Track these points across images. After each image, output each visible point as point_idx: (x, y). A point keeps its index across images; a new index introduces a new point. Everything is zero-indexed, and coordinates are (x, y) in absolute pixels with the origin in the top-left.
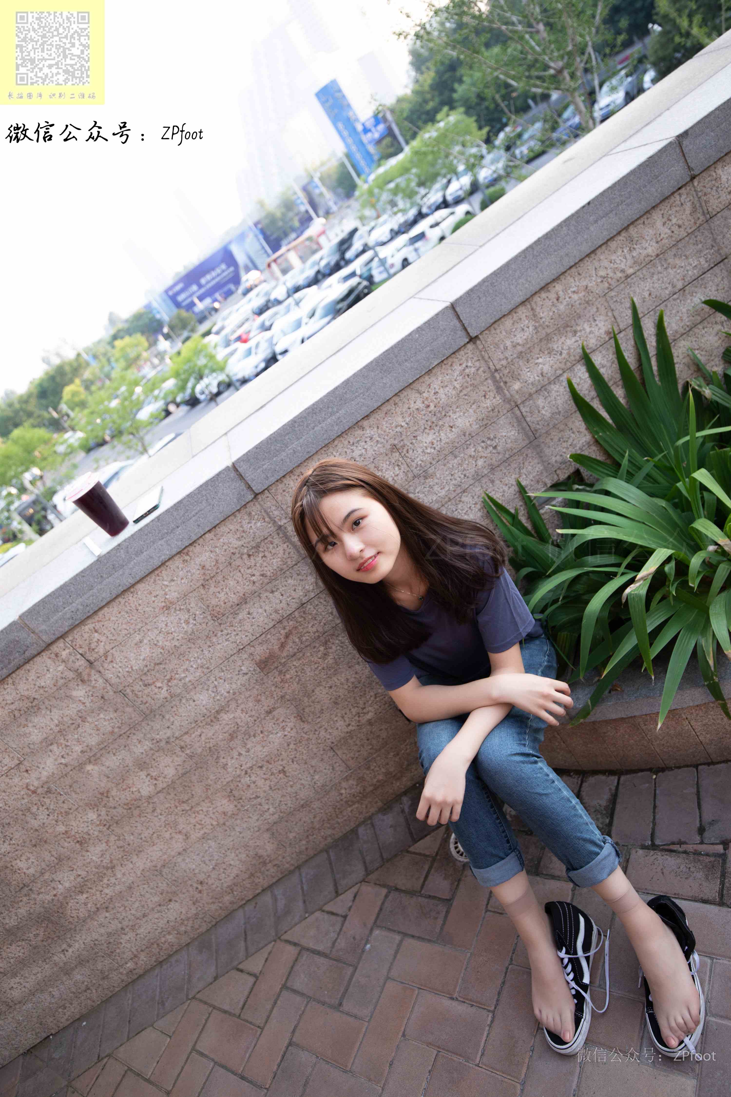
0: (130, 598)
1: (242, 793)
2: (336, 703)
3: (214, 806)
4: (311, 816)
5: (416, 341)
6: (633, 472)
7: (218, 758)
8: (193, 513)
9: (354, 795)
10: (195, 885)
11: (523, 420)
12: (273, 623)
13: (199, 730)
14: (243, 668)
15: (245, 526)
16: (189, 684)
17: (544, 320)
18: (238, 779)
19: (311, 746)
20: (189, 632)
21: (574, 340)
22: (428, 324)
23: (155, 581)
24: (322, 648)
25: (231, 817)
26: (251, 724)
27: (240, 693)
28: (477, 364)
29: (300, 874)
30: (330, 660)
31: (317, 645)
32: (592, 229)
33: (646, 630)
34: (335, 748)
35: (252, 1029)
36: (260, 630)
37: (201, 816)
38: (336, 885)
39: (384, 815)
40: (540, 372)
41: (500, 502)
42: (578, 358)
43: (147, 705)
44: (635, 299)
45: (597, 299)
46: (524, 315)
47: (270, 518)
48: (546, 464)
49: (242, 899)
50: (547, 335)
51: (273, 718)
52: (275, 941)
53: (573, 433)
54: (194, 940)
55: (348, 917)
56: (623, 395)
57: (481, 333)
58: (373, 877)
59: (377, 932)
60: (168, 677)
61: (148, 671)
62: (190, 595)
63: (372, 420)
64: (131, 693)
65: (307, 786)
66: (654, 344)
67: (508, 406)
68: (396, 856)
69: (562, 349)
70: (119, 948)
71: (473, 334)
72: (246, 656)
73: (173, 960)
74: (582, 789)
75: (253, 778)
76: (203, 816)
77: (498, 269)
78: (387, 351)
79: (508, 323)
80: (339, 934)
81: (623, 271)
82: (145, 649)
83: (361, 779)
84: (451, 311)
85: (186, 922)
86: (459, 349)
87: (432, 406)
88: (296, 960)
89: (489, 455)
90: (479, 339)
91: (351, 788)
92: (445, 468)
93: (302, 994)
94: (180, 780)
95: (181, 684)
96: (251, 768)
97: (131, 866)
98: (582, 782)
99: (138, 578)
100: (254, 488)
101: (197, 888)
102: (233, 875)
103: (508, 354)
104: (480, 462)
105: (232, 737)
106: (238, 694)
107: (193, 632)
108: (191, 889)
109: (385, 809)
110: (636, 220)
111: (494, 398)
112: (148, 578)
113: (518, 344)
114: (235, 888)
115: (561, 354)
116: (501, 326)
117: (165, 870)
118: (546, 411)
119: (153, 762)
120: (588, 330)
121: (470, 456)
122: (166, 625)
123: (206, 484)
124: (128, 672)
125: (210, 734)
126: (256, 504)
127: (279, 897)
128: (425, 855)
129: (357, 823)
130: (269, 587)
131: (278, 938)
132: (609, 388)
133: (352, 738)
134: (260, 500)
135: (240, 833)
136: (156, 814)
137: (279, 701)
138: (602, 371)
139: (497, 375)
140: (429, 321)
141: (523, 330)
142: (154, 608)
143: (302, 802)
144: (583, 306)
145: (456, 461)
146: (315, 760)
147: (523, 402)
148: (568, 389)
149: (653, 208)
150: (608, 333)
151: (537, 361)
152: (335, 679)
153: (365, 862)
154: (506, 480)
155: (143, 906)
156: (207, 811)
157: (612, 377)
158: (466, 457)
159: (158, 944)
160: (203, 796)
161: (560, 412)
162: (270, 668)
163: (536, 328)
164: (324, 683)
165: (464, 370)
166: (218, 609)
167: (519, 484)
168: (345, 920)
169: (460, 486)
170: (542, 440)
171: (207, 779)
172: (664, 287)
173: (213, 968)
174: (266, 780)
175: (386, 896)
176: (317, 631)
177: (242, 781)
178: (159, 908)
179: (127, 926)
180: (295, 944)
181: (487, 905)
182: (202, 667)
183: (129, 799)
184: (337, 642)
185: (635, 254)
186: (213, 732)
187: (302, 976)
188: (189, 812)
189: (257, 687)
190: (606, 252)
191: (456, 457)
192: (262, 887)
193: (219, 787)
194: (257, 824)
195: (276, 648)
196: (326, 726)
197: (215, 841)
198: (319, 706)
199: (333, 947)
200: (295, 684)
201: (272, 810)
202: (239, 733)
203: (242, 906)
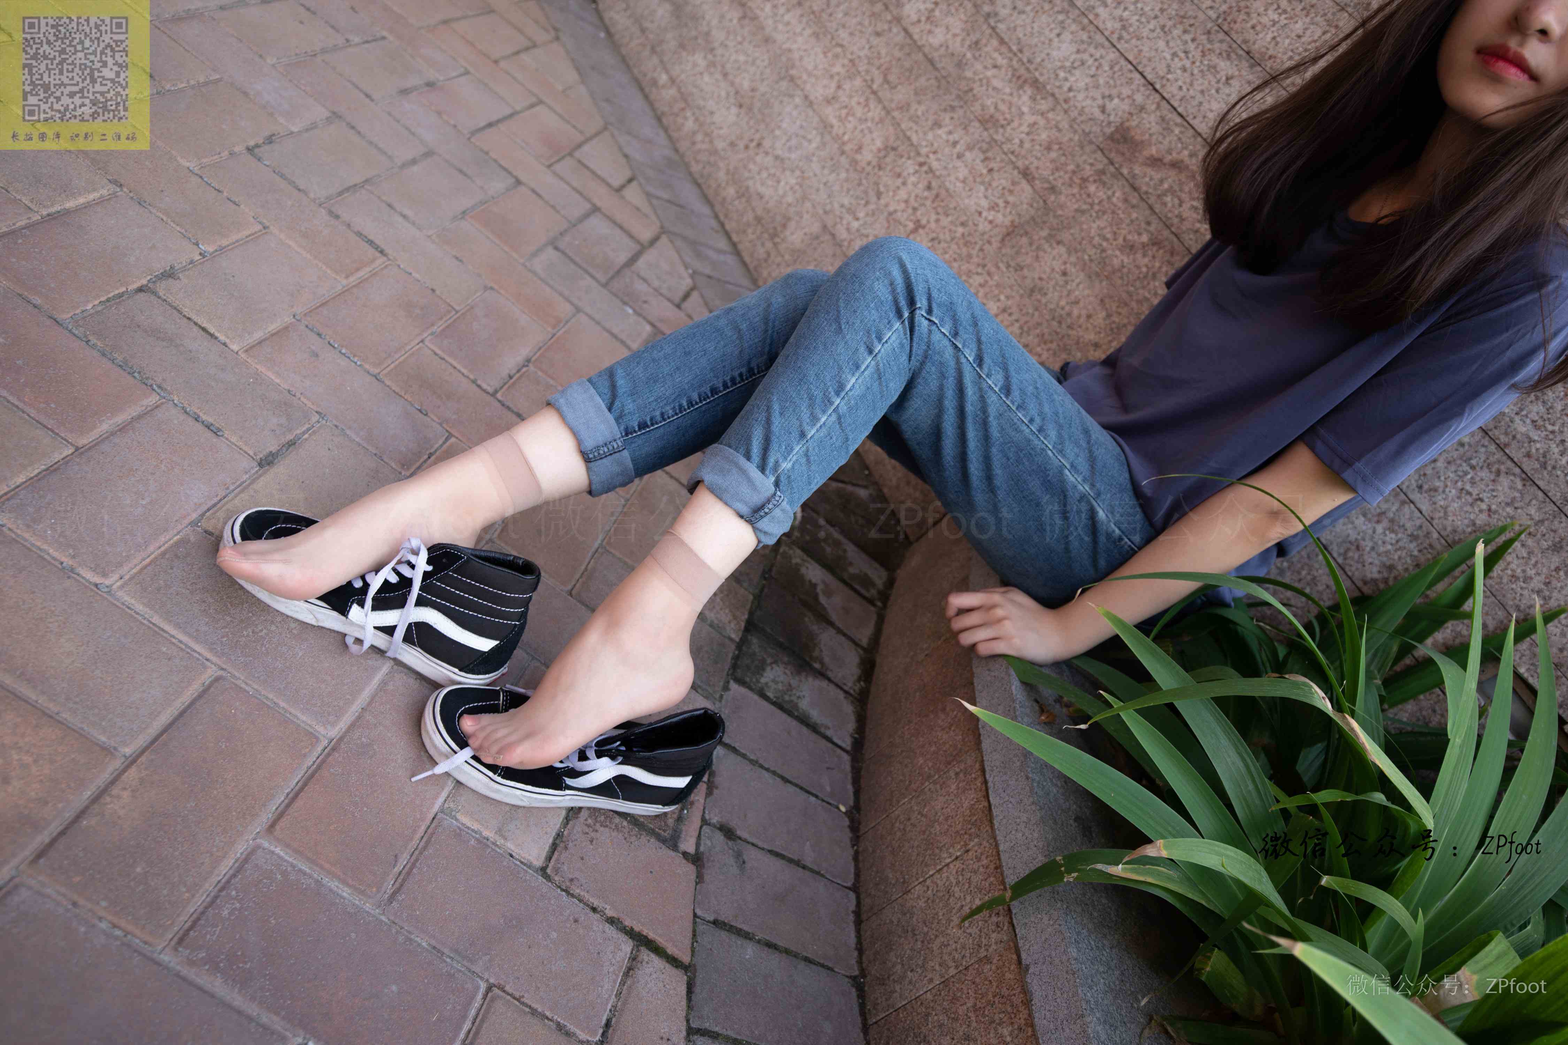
1: (889, 168)
2: (1032, 291)
3: (873, 128)
7: (953, 108)
13: (1004, 62)
14: (1116, 101)
18: (912, 154)
24: (1145, 238)
25: (853, 160)
26: (1006, 147)
27: (1066, 112)
30: (1119, 259)
31: (1152, 228)
35: (550, 159)
37: (859, 112)
49: (726, 216)
51: (1014, 183)
52: (662, 227)
54: (682, 156)
55: (676, 310)
59: (648, 328)
70: (688, 54)
72: (1139, 98)
73: (660, 134)
74: (832, 687)
75: (913, 179)
76: (859, 115)
80: (656, 290)
85: (707, 139)
88: (630, 235)
93: (581, 220)
94: (922, 59)
96: (931, 170)
97: (799, 30)
98: (846, 692)
101: (752, 140)
102: (762, 190)
105: (988, 122)
106: (1066, 106)
108: (753, 131)
117: (785, 84)
125: (995, 82)
127: (722, 255)
131: (663, 231)
135: (825, 184)
136: (872, 39)
137: (1046, 185)
152: (1082, 275)
155: (739, 69)
156: (866, 119)
159: (683, 109)
160: (893, 105)
162: (1111, 150)
164: (1073, 259)
168: (674, 304)
171: (919, 103)
173: (640, 159)
174: (906, 202)
176: (1182, 220)
177: (910, 162)
178: (733, 93)
179: (714, 56)
180: (652, 243)
182: (1123, 28)
184: (1157, 264)
186: (1000, 85)
187: (607, 230)
188: (868, 91)
189: (1076, 138)
192: (740, 242)
193: (903, 126)
194: (836, 205)
195: (1153, 151)
196: (991, 283)
197: (818, 148)
198: (1029, 260)
199: (639, 276)
200: (1076, 206)
201: (855, 225)
202: (991, 131)
203: (716, 217)
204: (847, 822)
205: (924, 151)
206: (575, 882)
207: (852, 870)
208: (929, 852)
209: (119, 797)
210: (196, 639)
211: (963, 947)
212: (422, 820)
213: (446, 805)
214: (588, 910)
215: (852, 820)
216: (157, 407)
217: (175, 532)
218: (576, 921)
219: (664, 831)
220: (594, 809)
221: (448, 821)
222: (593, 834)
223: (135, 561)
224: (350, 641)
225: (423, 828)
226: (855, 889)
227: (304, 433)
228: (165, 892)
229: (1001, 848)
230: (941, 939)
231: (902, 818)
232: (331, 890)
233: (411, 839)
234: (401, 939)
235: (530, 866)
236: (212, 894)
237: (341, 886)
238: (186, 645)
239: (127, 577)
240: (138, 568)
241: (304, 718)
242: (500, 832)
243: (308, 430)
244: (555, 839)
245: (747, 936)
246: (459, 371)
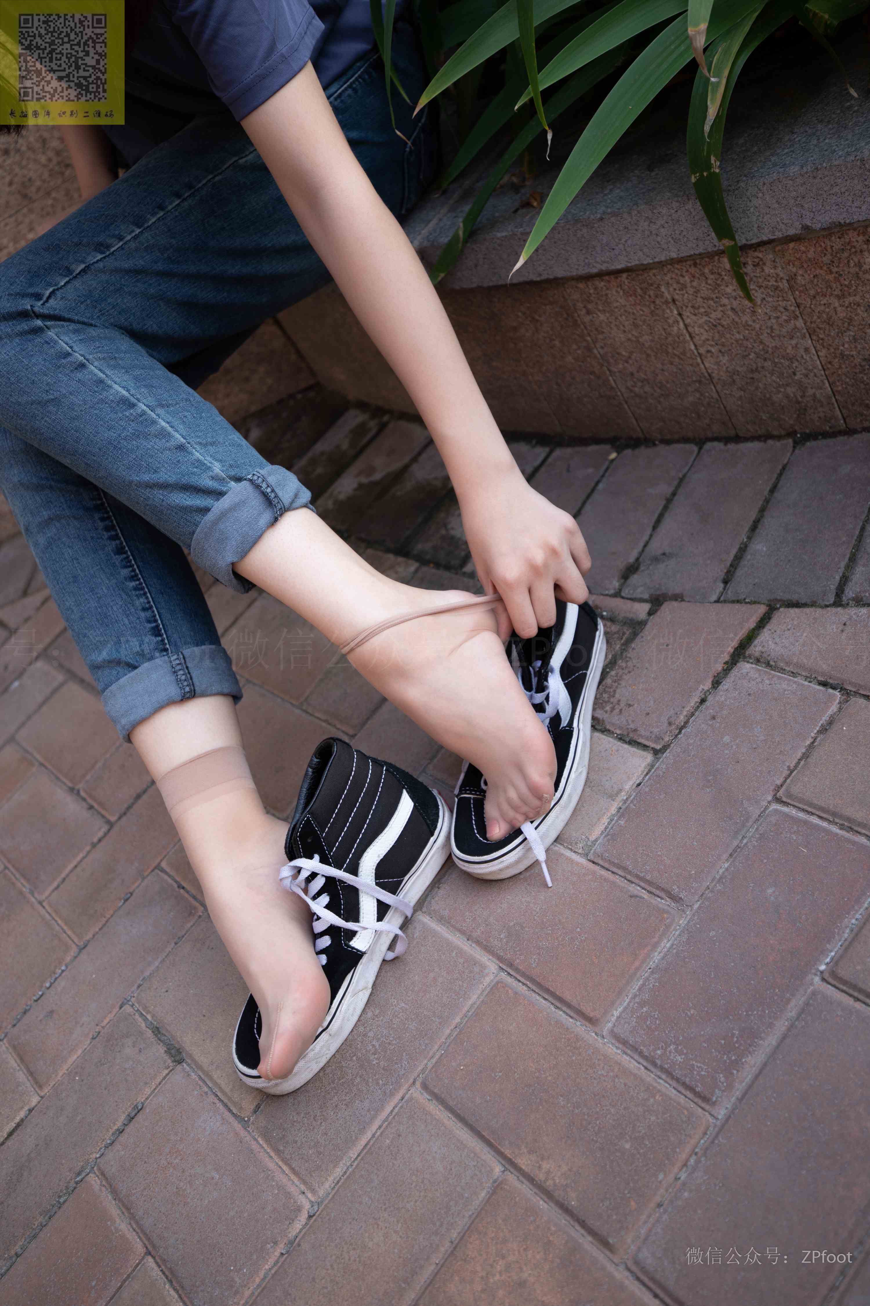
38: (30, 580)
55: (17, 633)
59: (39, 664)
168: (10, 637)
204: (628, 452)
206: (672, 720)
207: (682, 445)
208: (670, 350)
209: (548, 1172)
210: (378, 1111)
211: (775, 309)
212: (594, 873)
213: (580, 851)
214: (704, 706)
215: (627, 446)
216: (103, 1174)
217: (253, 1143)
218: (714, 718)
219: (624, 634)
220: (595, 704)
221: (598, 848)
222: (622, 704)
223: (285, 1180)
224: (390, 956)
225: (603, 872)
226: (700, 442)
227: (146, 1019)
228: (653, 1118)
229: (674, 255)
230: (764, 337)
231: (630, 384)
232: (663, 958)
233: (613, 883)
234: (719, 887)
235: (652, 766)
236: (659, 1073)
237: (659, 950)
238: (384, 1121)
239: (303, 1187)
240: (293, 1177)
241: (475, 997)
242: (612, 797)
243: (141, 1015)
244: (625, 742)
245: (743, 549)
246: (81, 861)
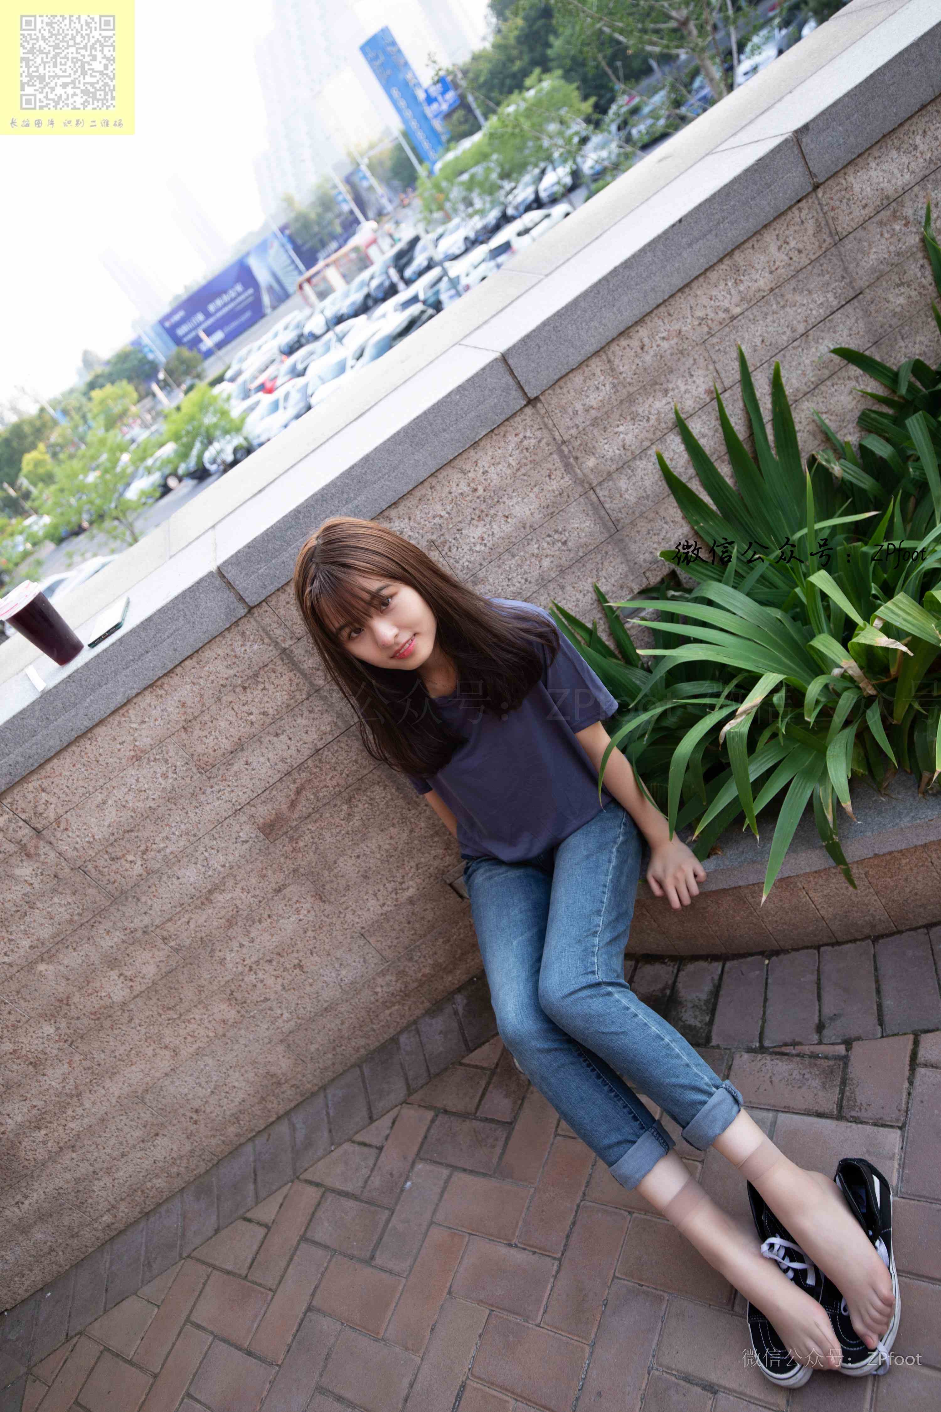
0: (88, 746)
1: (247, 995)
2: (366, 877)
3: (210, 1013)
4: (338, 1022)
5: (457, 404)
6: (744, 574)
7: (213, 950)
8: (167, 634)
9: (393, 994)
10: (189, 1114)
11: (600, 507)
12: (279, 776)
13: (187, 916)
14: (241, 834)
15: (237, 650)
16: (171, 857)
17: (624, 375)
18: (241, 978)
19: (335, 933)
20: (169, 789)
21: (664, 402)
22: (471, 380)
23: (120, 723)
24: (345, 807)
25: (232, 1026)
26: (254, 907)
27: (239, 867)
28: (539, 434)
29: (325, 1097)
30: (356, 822)
31: (339, 803)
32: (685, 255)
33: (748, 779)
34: (366, 935)
35: (262, 1293)
36: (263, 785)
37: (193, 1026)
38: (370, 1109)
39: (433, 1018)
40: (621, 443)
41: (573, 614)
42: (670, 425)
43: (116, 884)
44: (743, 348)
45: (693, 348)
46: (598, 369)
47: (270, 638)
48: (632, 564)
49: (252, 1130)
50: (630, 395)
51: (284, 898)
52: (292, 1181)
53: (666, 523)
54: (189, 1184)
55: (384, 1149)
56: (729, 473)
57: (543, 393)
58: (416, 1097)
59: (420, 1166)
60: (143, 848)
61: (115, 841)
62: (168, 740)
63: (401, 509)
64: (93, 870)
65: (332, 984)
66: (769, 406)
67: (580, 489)
68: (446, 1069)
69: (650, 413)
70: (91, 1197)
71: (532, 394)
72: (244, 819)
73: (163, 1210)
74: (679, 979)
75: (260, 975)
76: (196, 1026)
77: (562, 309)
78: (418, 417)
79: (577, 379)
80: (372, 1170)
81: (727, 310)
82: (110, 813)
83: (401, 974)
84: (502, 365)
85: (178, 1162)
86: (514, 415)
87: (480, 489)
88: (319, 1204)
89: (557, 553)
90: (540, 401)
91: (388, 985)
92: (500, 571)
93: (326, 1247)
94: (164, 981)
95: (160, 857)
96: (257, 962)
97: (103, 1092)
98: (679, 970)
99: (97, 720)
100: (247, 600)
101: (191, 1118)
102: (237, 1100)
103: (579, 420)
104: (546, 563)
105: (230, 923)
106: (236, 867)
107: (173, 789)
108: (183, 1119)
109: (434, 1011)
110: (743, 243)
111: (562, 478)
112: (110, 719)
113: (592, 407)
114: (242, 1116)
115: (648, 420)
116: (569, 385)
117: (148, 1097)
118: (631, 495)
119: (127, 958)
120: (683, 388)
121: (533, 555)
122: (137, 781)
123: (183, 595)
124: (88, 842)
125: (201, 921)
126: (252, 620)
127: (298, 1126)
128: (483, 1068)
129: (399, 1029)
130: (272, 729)
131: (296, 1177)
132: (712, 464)
133: (388, 921)
134: (256, 614)
135: (246, 1046)
136: (133, 1025)
137: (291, 876)
138: (702, 442)
139: (564, 448)
140: (473, 377)
141: (598, 388)
142: (120, 759)
143: (325, 1005)
144: (675, 357)
145: (513, 561)
146: (341, 951)
147: (600, 484)
148: (658, 466)
149: (765, 227)
150: (709, 392)
151: (617, 430)
152: (363, 846)
153: (407, 1079)
154: (580, 585)
155: (121, 1143)
156: (201, 1020)
157: (716, 450)
158: (527, 555)
159: (143, 1191)
160: (195, 999)
161: (648, 496)
162: (277, 834)
163: (614, 386)
164: (349, 852)
165: (521, 442)
166: (205, 759)
167: (597, 590)
168: (380, 1152)
169: (520, 593)
170: (625, 533)
171: (199, 978)
172: (781, 332)
173: (214, 1218)
174: (277, 977)
175: (433, 1121)
176: (338, 785)
177: (246, 979)
178: (142, 1145)
179: (101, 1170)
180: (317, 1185)
181: (557, 1127)
182: (187, 834)
183: (97, 1006)
185: (742, 288)
186: (205, 917)
187: (326, 1224)
188: (178, 1022)
189: (261, 858)
190: (704, 285)
191: (513, 556)
192: (277, 1114)
193: (215, 988)
194: (267, 1034)
195: (284, 807)
196: (354, 906)
197: (213, 1057)
198: (344, 882)
199: (364, 1187)
200: (311, 854)
201: (286, 1015)
202: (239, 919)
203: (251, 1139)
204: (774, 958)
205: (240, 969)
206: (899, 1108)
207: (806, 951)
208: (800, 908)
214: (912, 1097)
215: (773, 955)
218: (923, 1102)
222: (864, 1105)
226: (818, 948)
229: (808, 872)
231: (774, 926)
235: (903, 1136)
242: (892, 1159)
243: (668, 1373)
244: (879, 1126)
245: (880, 1006)
